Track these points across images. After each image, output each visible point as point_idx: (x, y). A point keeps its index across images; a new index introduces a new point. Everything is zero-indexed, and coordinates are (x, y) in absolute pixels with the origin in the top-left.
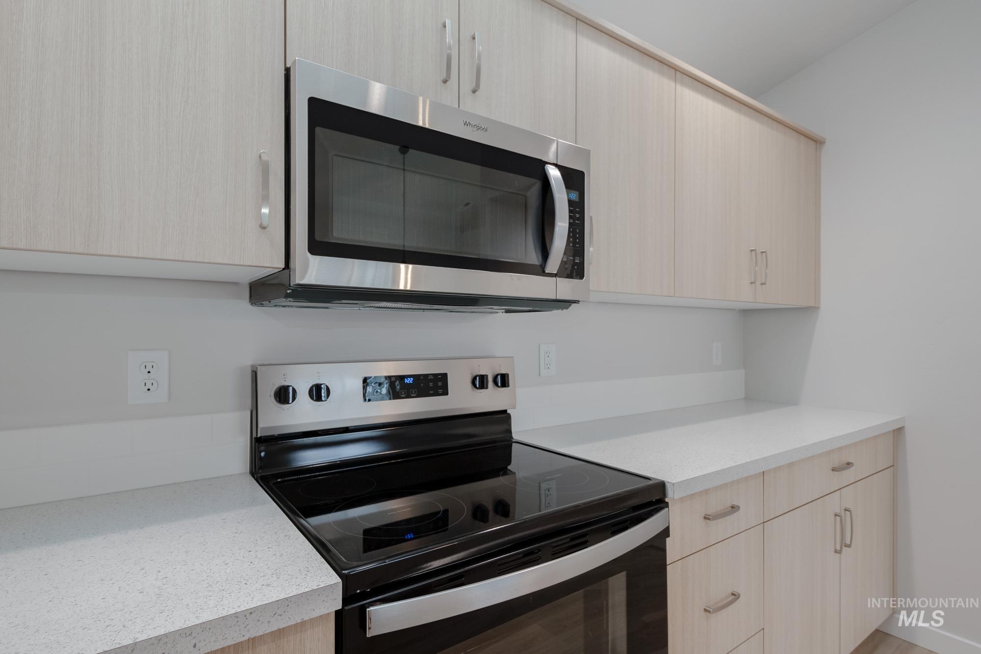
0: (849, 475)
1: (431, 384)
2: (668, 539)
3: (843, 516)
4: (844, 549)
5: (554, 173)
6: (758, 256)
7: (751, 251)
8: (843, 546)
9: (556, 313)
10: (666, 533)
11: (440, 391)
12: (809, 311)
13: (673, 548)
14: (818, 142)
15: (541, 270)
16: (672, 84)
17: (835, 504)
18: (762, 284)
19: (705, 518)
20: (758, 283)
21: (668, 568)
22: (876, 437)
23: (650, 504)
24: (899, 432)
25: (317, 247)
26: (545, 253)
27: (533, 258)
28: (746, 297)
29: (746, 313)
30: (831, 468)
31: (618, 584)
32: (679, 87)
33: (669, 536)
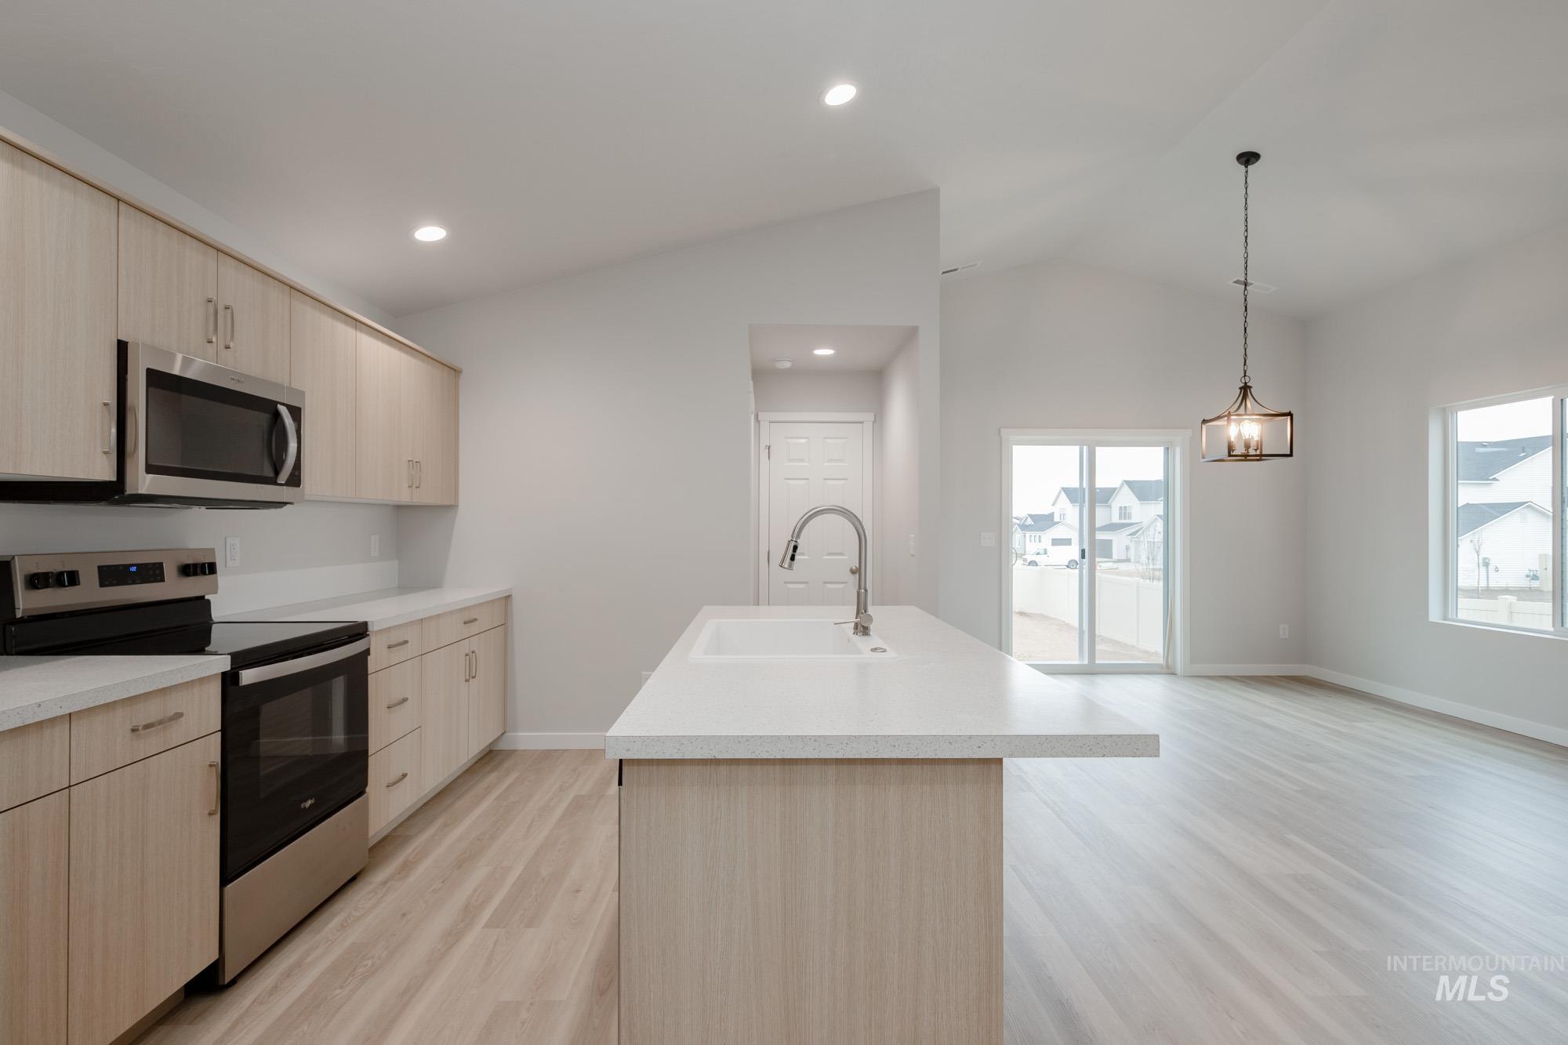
0: (474, 628)
1: (151, 572)
2: (369, 657)
3: (470, 656)
4: (471, 680)
5: (283, 410)
6: (414, 464)
7: (409, 461)
8: (471, 677)
9: (272, 512)
10: (367, 652)
11: (158, 578)
12: (448, 509)
13: (372, 663)
14: (456, 372)
15: (273, 481)
16: (354, 331)
17: (465, 647)
18: (417, 487)
19: (389, 648)
20: (414, 487)
21: (369, 676)
22: (493, 601)
23: (359, 634)
24: (508, 597)
25: (150, 469)
26: (277, 473)
27: (268, 472)
28: (405, 498)
29: (399, 508)
30: (463, 622)
31: (339, 686)
32: (358, 333)
33: (369, 654)
